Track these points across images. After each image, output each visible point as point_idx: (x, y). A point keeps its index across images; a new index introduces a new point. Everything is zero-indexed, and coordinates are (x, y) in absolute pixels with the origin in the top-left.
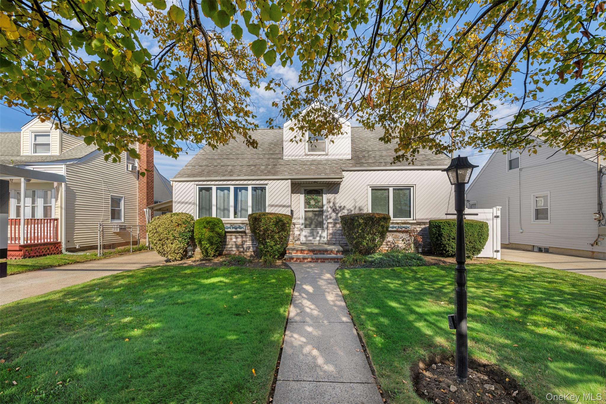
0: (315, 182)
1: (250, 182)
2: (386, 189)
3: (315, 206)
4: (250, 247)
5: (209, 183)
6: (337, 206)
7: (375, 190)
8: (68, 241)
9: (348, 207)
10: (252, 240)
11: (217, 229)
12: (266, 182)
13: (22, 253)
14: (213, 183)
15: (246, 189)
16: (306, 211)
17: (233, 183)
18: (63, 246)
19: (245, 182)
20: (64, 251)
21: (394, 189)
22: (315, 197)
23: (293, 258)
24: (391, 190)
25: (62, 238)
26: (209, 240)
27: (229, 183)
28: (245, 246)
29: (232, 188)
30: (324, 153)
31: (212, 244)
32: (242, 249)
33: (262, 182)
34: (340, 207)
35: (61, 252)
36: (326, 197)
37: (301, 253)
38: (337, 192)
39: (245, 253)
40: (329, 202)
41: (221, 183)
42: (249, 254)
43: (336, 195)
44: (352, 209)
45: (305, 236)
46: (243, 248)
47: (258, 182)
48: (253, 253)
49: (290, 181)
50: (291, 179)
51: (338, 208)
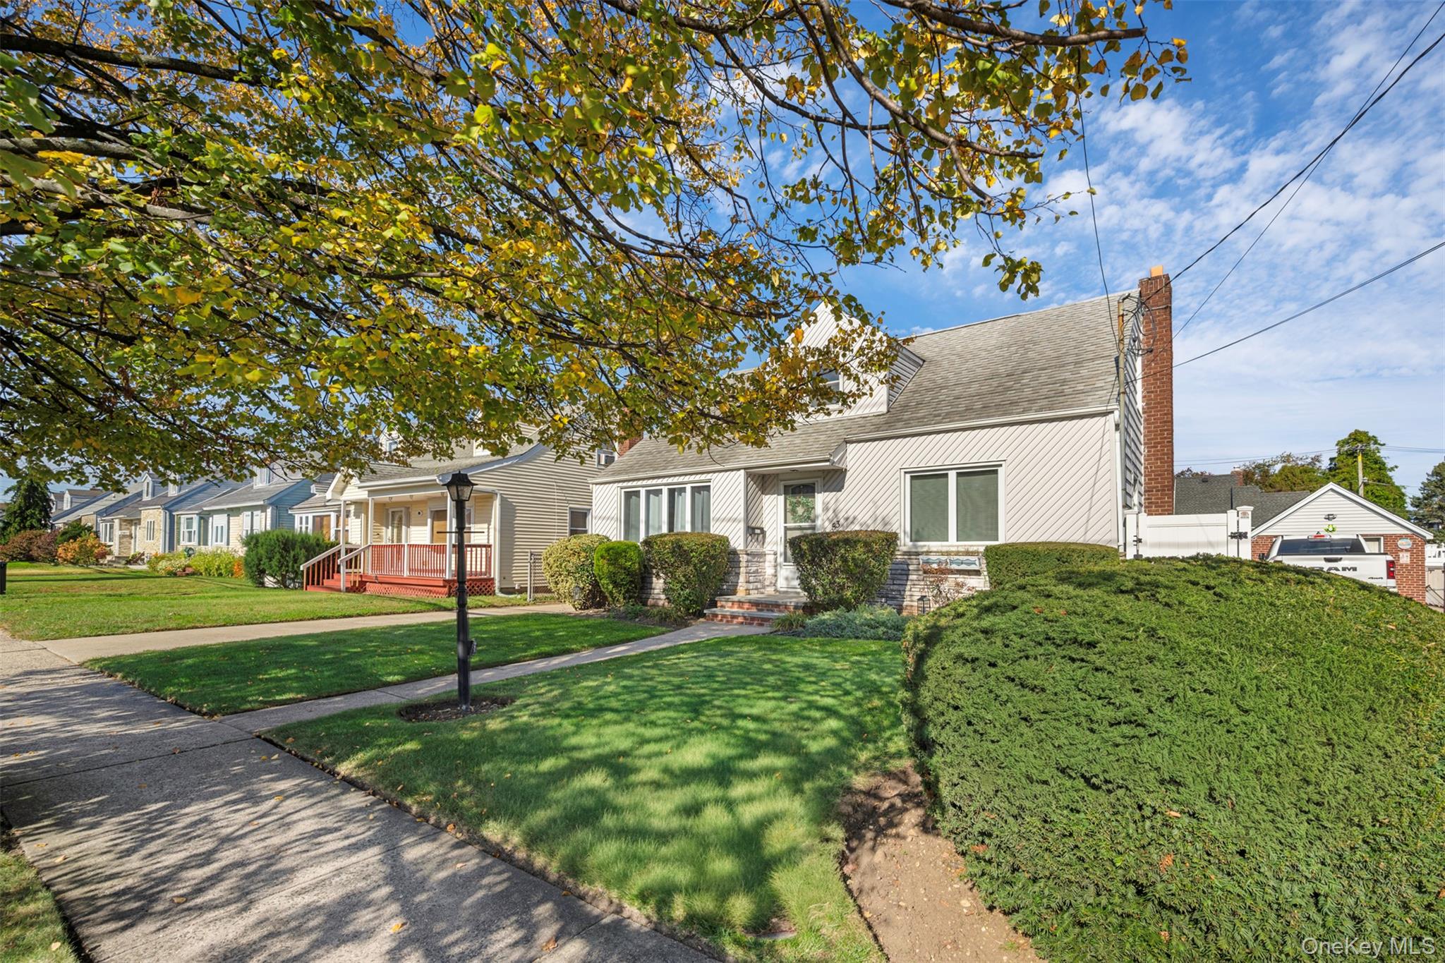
0: (794, 470)
1: (687, 479)
2: (940, 476)
3: (802, 519)
5: (634, 483)
6: (841, 515)
7: (918, 477)
8: (503, 578)
9: (861, 518)
11: (622, 561)
12: (709, 476)
13: (446, 590)
14: (640, 483)
15: (684, 490)
16: (786, 529)
17: (665, 481)
18: (497, 584)
19: (681, 479)
20: (497, 591)
21: (959, 475)
22: (802, 499)
23: (716, 616)
24: (952, 476)
25: (495, 574)
26: (610, 577)
27: (660, 481)
29: (665, 490)
31: (616, 584)
33: (703, 477)
34: (847, 519)
35: (493, 593)
36: (820, 499)
37: (740, 607)
38: (839, 487)
40: (826, 509)
41: (630, 484)
43: (839, 494)
44: (869, 522)
45: (787, 579)
47: (698, 478)
49: (743, 471)
50: (744, 468)
51: (842, 521)
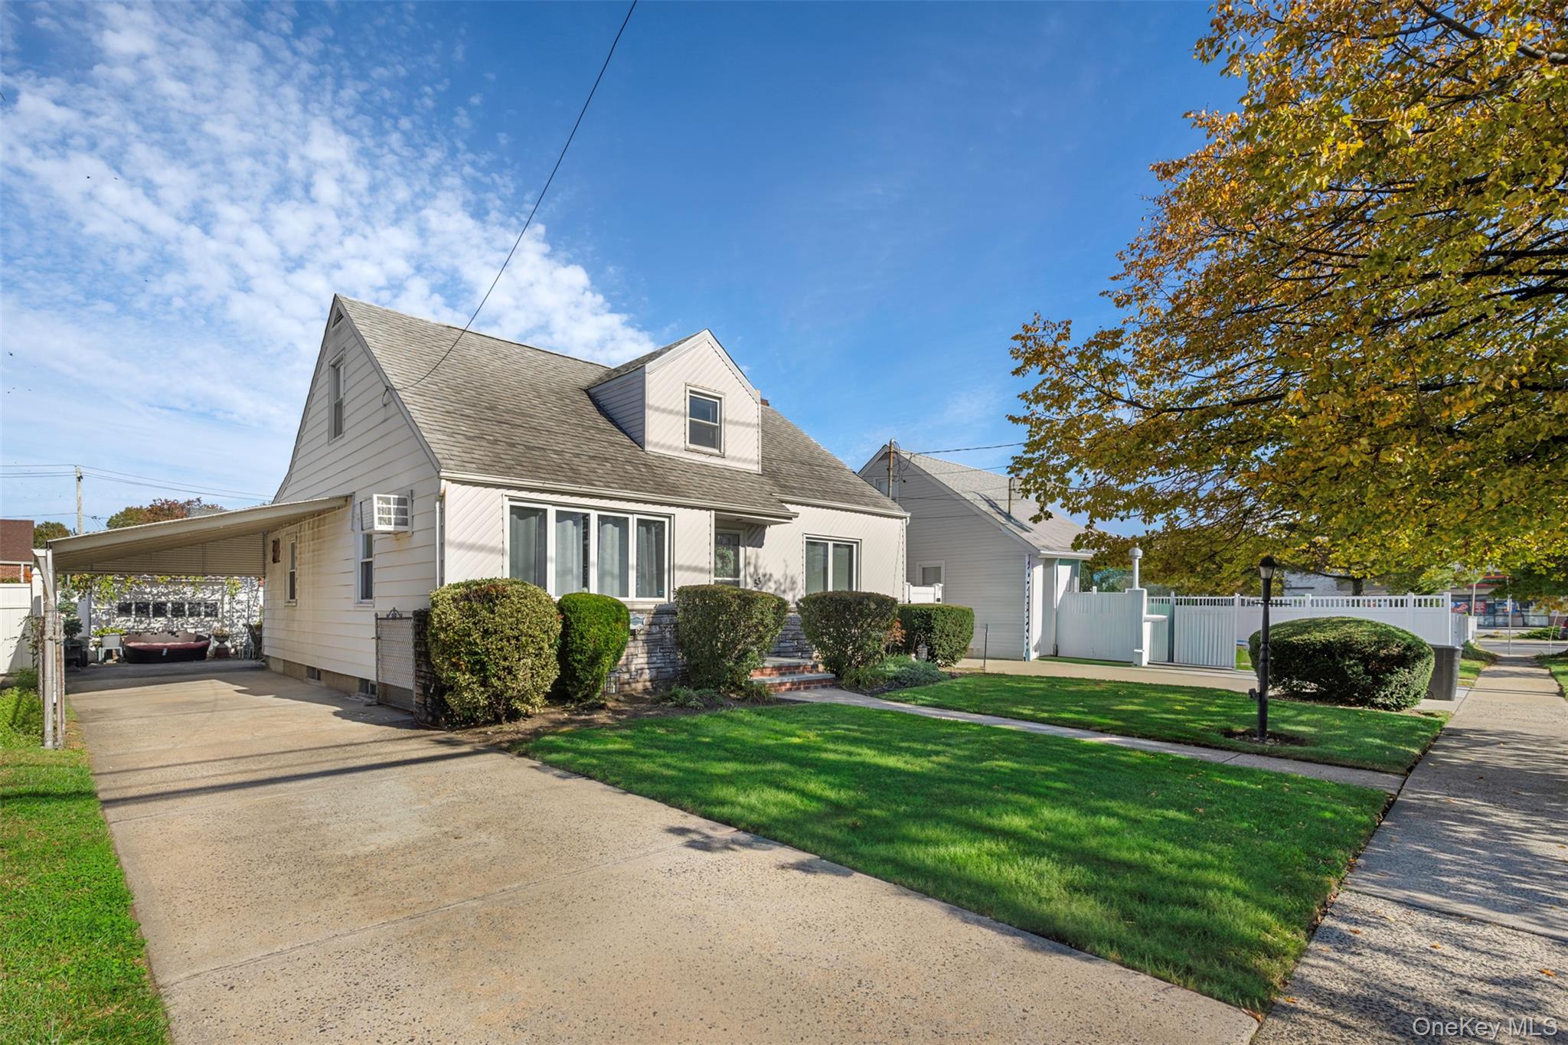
2: (823, 544)
3: (724, 572)
4: (642, 669)
6: (761, 572)
7: (811, 543)
9: (776, 576)
10: (650, 653)
12: (670, 510)
14: (552, 498)
21: (834, 545)
22: (725, 550)
24: (831, 544)
27: (585, 501)
28: (633, 668)
29: (595, 516)
30: (716, 451)
32: (627, 676)
33: (661, 509)
34: (765, 575)
36: (743, 553)
38: (761, 544)
39: (633, 685)
40: (748, 564)
42: (640, 686)
43: (759, 550)
44: (782, 580)
46: (629, 671)
47: (654, 509)
48: (648, 684)
49: (713, 512)
50: (716, 510)
51: (761, 578)
